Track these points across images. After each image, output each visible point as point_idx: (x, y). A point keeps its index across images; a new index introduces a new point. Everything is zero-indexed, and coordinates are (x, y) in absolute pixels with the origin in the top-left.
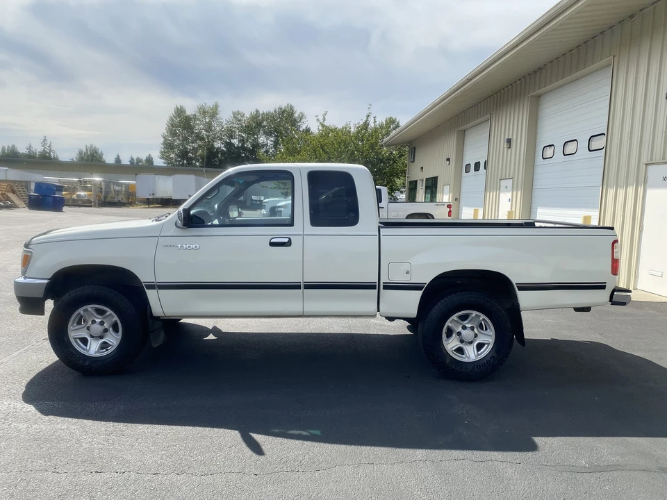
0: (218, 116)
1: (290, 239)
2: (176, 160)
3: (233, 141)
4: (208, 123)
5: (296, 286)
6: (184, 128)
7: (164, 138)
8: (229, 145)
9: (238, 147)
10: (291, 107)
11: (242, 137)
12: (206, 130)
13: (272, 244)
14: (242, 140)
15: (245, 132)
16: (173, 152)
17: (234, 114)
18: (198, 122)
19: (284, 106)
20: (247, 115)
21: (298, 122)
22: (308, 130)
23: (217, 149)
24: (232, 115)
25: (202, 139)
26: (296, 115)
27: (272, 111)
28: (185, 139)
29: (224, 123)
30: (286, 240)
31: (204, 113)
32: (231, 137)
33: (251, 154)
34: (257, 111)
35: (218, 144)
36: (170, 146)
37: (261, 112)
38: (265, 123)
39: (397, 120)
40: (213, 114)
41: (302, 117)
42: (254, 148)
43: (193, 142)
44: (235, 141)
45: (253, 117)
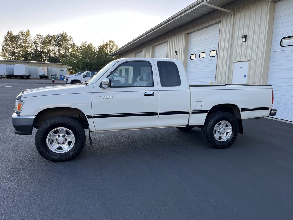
0: (29, 36)
1: (153, 92)
2: (9, 57)
3: (38, 48)
4: (24, 39)
5: (156, 114)
6: (13, 42)
7: (2, 46)
8: (36, 50)
9: (40, 51)
10: (65, 34)
11: (42, 46)
12: (24, 43)
13: (146, 95)
14: (42, 48)
15: (43, 44)
16: (7, 53)
17: (38, 36)
18: (19, 39)
20: (44, 36)
21: (69, 40)
22: (74, 45)
23: (30, 52)
24: (36, 36)
25: (22, 47)
26: (68, 37)
27: (57, 35)
28: (13, 47)
29: (33, 40)
30: (152, 93)
31: (22, 34)
32: (37, 46)
33: (47, 55)
34: (49, 35)
35: (30, 50)
36: (5, 50)
37: (51, 35)
38: (53, 41)
39: (114, 41)
40: (27, 34)
41: (71, 38)
42: (48, 52)
43: (17, 48)
44: (39, 49)
45: (47, 37)
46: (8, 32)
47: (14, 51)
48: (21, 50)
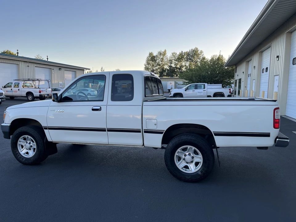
0: (166, 55)
3: (172, 65)
4: (162, 58)
5: (104, 130)
6: (153, 61)
7: (145, 65)
8: (171, 66)
9: (174, 68)
10: (197, 49)
12: (161, 61)
14: (176, 64)
15: (177, 61)
17: (173, 54)
18: (158, 58)
19: (193, 48)
20: (178, 53)
21: (200, 55)
22: (204, 58)
23: (166, 69)
24: (172, 54)
25: (160, 65)
26: (199, 52)
27: (189, 51)
28: (153, 65)
29: (169, 58)
31: (160, 54)
32: (171, 63)
33: (179, 70)
34: (182, 52)
35: (166, 67)
36: (147, 68)
37: (184, 52)
38: (185, 57)
40: (164, 54)
41: (202, 52)
42: (180, 67)
43: (156, 67)
44: (173, 65)
45: (180, 54)
46: (150, 53)
47: (153, 69)
48: (159, 68)
